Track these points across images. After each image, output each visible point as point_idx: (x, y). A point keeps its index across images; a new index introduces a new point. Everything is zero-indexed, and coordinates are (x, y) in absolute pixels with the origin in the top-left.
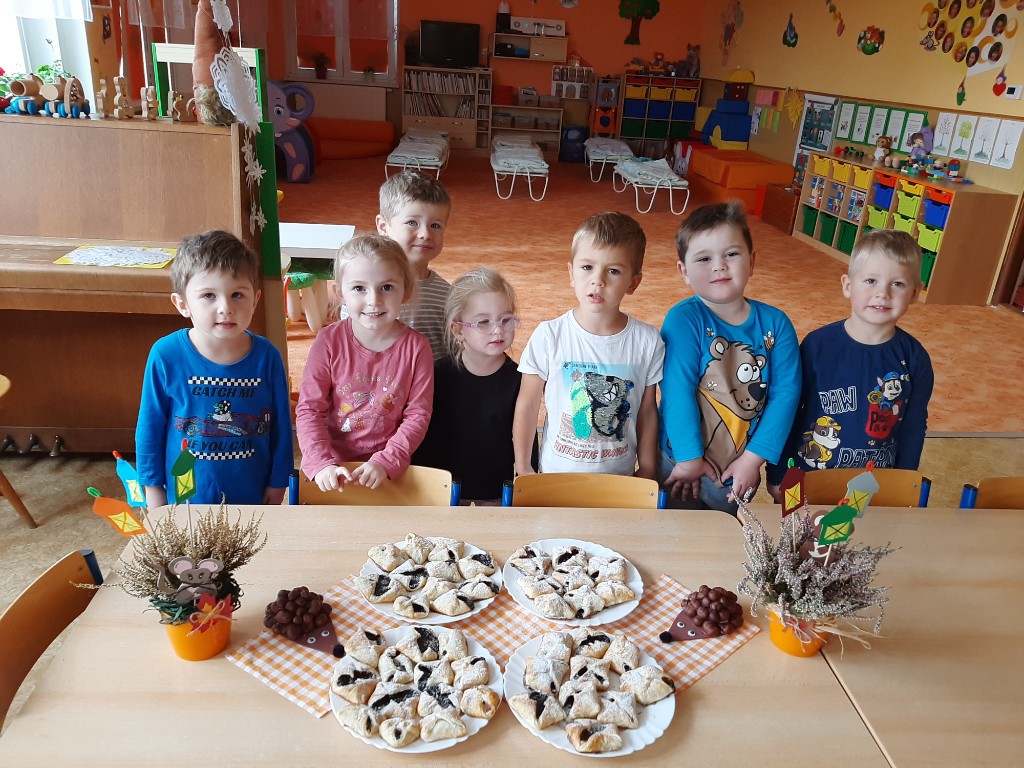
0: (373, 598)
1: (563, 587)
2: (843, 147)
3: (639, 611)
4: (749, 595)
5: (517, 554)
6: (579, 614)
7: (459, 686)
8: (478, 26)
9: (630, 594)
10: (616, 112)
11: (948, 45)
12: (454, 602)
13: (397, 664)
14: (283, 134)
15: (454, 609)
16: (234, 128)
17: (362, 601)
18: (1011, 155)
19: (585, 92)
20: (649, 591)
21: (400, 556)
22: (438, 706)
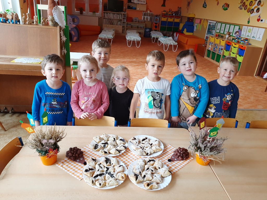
0: (94, 150)
1: (143, 147)
2: (218, 35)
3: (163, 154)
4: (191, 150)
5: (131, 139)
6: (147, 154)
7: (116, 172)
8: (123, 1)
9: (160, 149)
10: (159, 24)
11: (246, 8)
12: (115, 151)
13: (100, 167)
14: (71, 29)
15: (115, 153)
16: (58, 27)
17: (91, 151)
18: (261, 37)
19: (151, 19)
20: (165, 149)
21: (101, 139)
22: (111, 178)
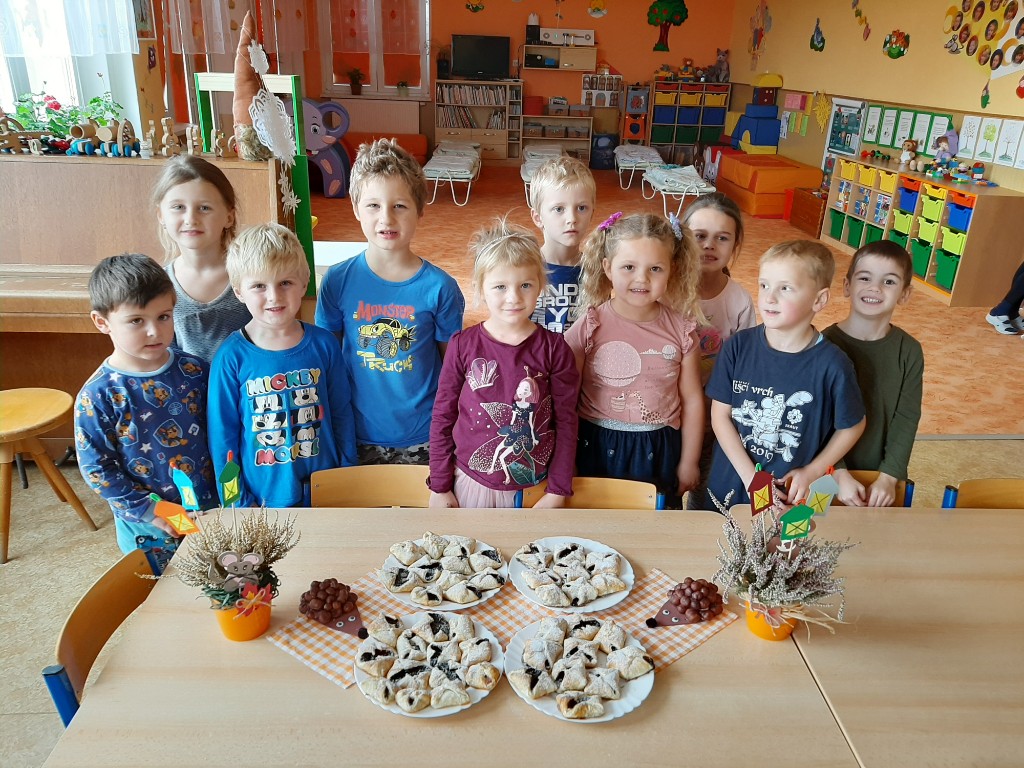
0: (393, 588)
1: (562, 579)
2: (869, 151)
3: (629, 600)
4: (725, 586)
5: (522, 550)
6: (575, 602)
7: (465, 663)
8: (508, 38)
9: (622, 584)
10: (645, 120)
11: (972, 47)
12: (464, 592)
13: (413, 644)
14: (320, 151)
15: (463, 598)
16: (271, 163)
17: (384, 591)
19: (615, 100)
20: (640, 583)
21: (417, 552)
22: (447, 680)
